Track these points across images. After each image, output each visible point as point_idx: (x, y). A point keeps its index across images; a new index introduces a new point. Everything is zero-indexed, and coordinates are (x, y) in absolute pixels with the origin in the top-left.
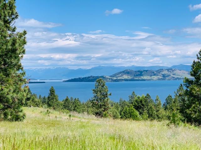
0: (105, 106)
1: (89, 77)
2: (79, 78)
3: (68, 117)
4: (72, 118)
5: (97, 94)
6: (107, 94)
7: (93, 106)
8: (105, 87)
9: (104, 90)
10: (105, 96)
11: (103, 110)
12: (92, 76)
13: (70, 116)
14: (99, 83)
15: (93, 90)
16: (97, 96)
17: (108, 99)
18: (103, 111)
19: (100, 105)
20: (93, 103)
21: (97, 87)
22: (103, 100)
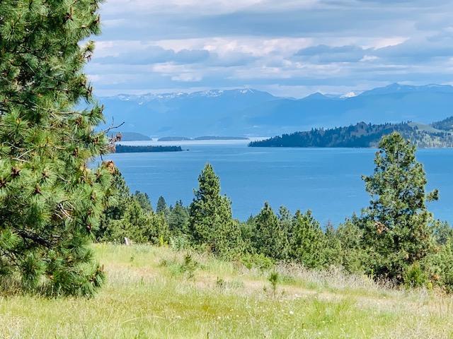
0: (412, 240)
1: (352, 128)
2: (312, 132)
3: (268, 284)
4: (280, 287)
5: (381, 192)
6: (419, 196)
7: (365, 242)
8: (412, 166)
9: (409, 177)
10: (415, 201)
11: (407, 256)
12: (362, 125)
13: (274, 278)
14: (392, 151)
15: (368, 179)
16: (381, 202)
17: (424, 216)
18: (404, 260)
19: (396, 238)
20: (368, 229)
21: (383, 168)
22: (407, 219)
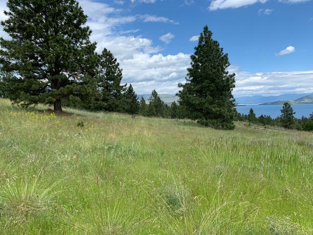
0: (290, 121)
1: (277, 102)
2: (270, 102)
6: (292, 113)
11: (289, 124)
13: (265, 128)
15: (281, 110)
